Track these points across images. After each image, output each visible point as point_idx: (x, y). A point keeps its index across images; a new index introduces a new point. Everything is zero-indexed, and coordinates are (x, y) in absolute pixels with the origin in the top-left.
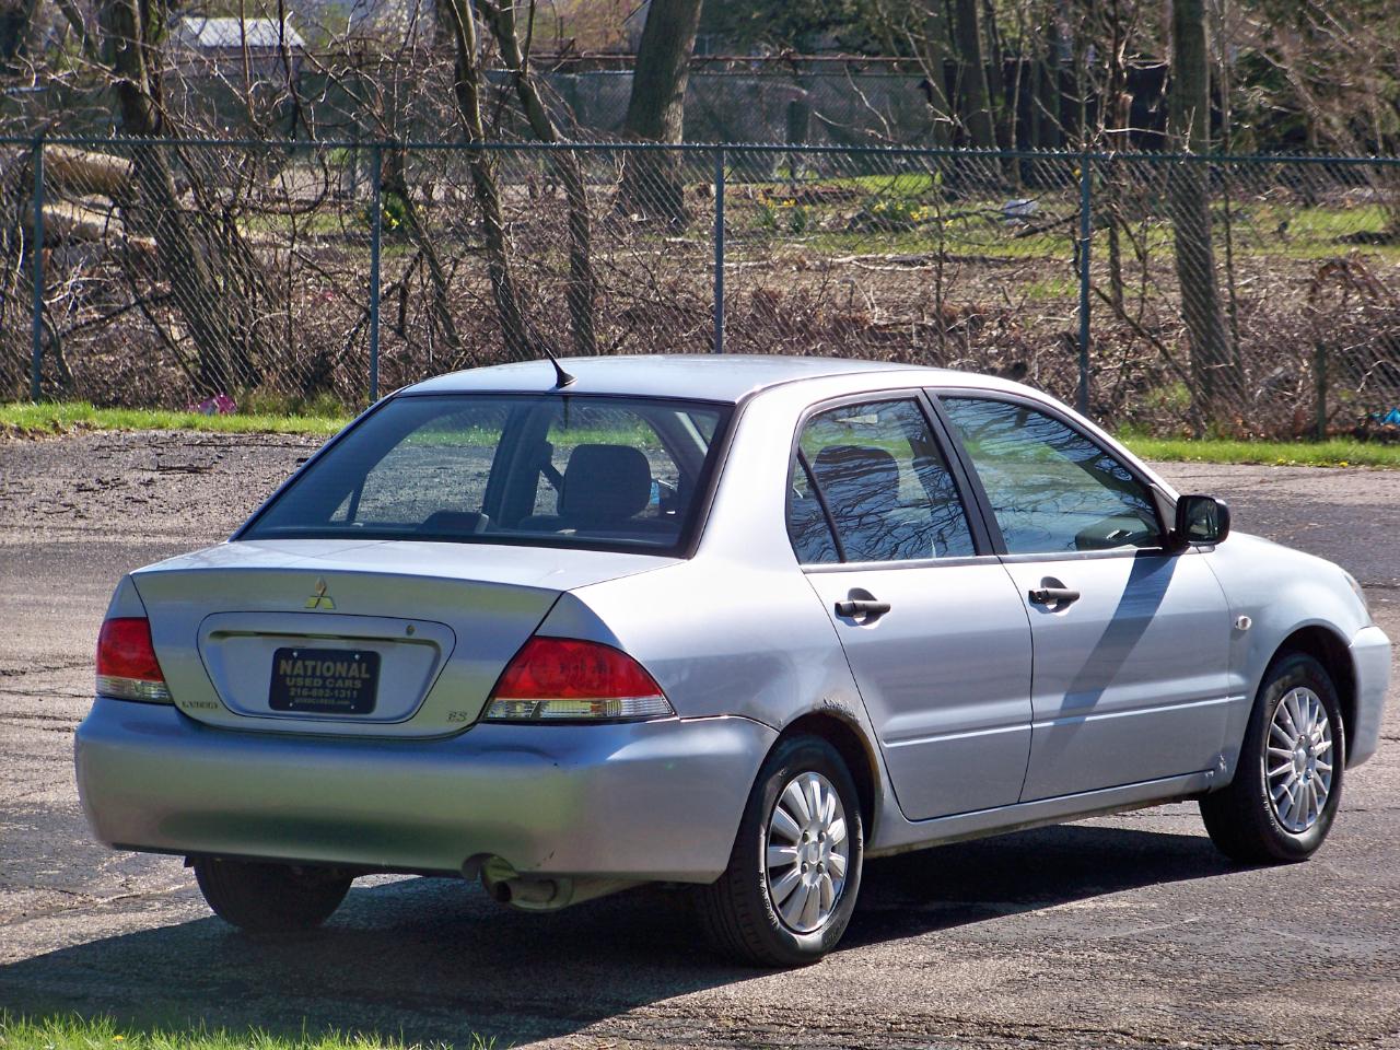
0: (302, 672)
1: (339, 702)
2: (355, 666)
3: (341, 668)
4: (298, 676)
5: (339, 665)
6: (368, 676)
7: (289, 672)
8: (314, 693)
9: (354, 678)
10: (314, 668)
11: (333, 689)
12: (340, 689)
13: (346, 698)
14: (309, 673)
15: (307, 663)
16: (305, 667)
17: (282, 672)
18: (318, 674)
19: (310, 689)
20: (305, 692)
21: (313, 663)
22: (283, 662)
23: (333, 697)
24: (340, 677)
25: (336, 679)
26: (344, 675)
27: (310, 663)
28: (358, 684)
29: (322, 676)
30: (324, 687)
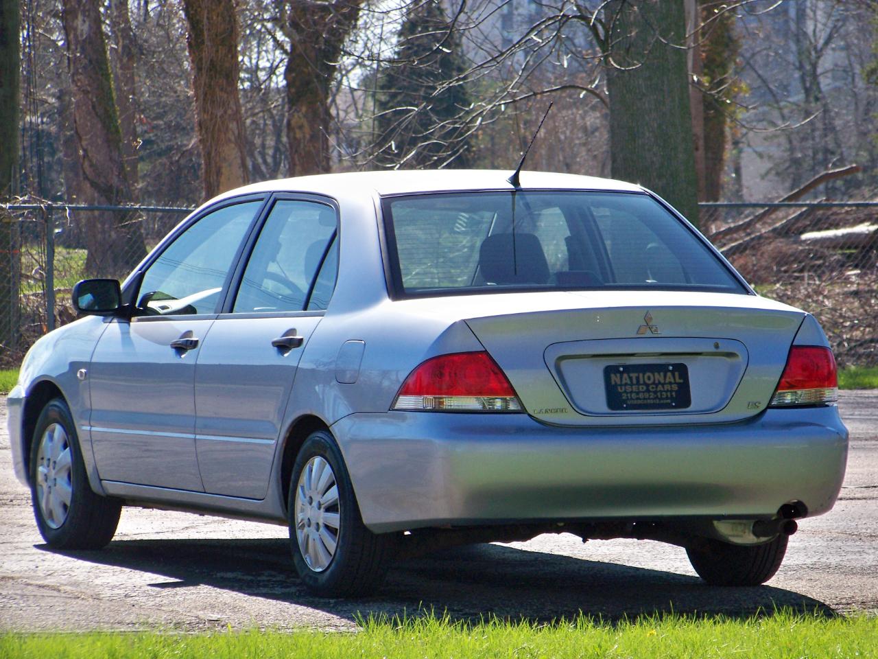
0: (629, 382)
1: (662, 402)
2: (669, 374)
3: (659, 377)
4: (626, 384)
5: (656, 374)
6: (681, 381)
7: (619, 383)
8: (641, 395)
9: (670, 383)
10: (638, 378)
11: (655, 392)
12: (661, 391)
13: (667, 398)
14: (634, 381)
15: (631, 375)
16: (631, 378)
17: (613, 383)
18: (641, 382)
19: (638, 393)
20: (634, 396)
21: (636, 375)
22: (613, 376)
23: (655, 398)
24: (660, 383)
25: (657, 385)
26: (662, 381)
27: (634, 375)
28: (675, 387)
29: (645, 383)
30: (648, 391)
